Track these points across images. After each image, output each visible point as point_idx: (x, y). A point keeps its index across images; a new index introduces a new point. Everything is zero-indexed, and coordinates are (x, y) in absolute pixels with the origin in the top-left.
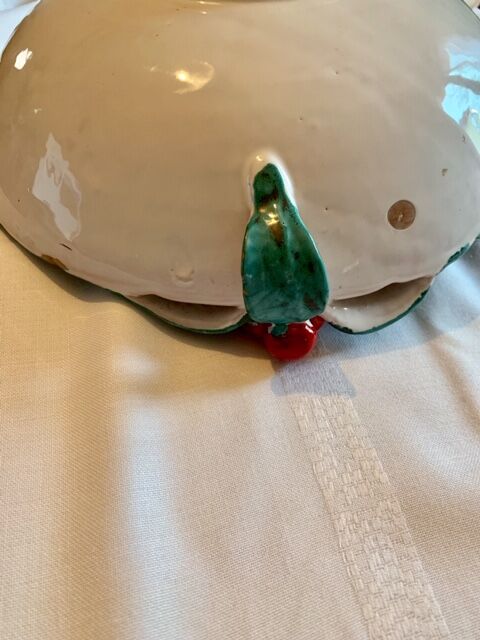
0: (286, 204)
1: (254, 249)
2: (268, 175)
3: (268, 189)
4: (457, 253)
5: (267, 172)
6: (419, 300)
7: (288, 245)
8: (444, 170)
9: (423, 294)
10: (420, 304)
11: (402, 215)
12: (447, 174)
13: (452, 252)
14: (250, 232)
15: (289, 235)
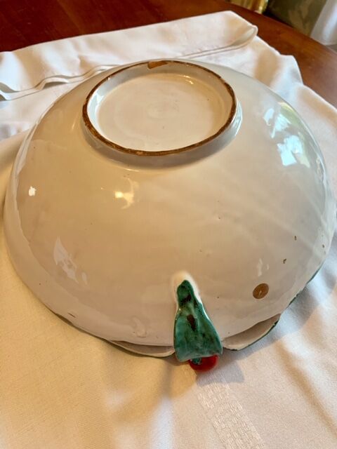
0: (196, 303)
1: (180, 334)
2: (185, 288)
3: (185, 295)
4: (295, 298)
5: (184, 285)
6: (274, 326)
7: (199, 330)
8: (285, 260)
9: (276, 323)
10: (274, 329)
11: (261, 291)
12: (286, 262)
13: (291, 300)
14: (177, 324)
15: (199, 324)
